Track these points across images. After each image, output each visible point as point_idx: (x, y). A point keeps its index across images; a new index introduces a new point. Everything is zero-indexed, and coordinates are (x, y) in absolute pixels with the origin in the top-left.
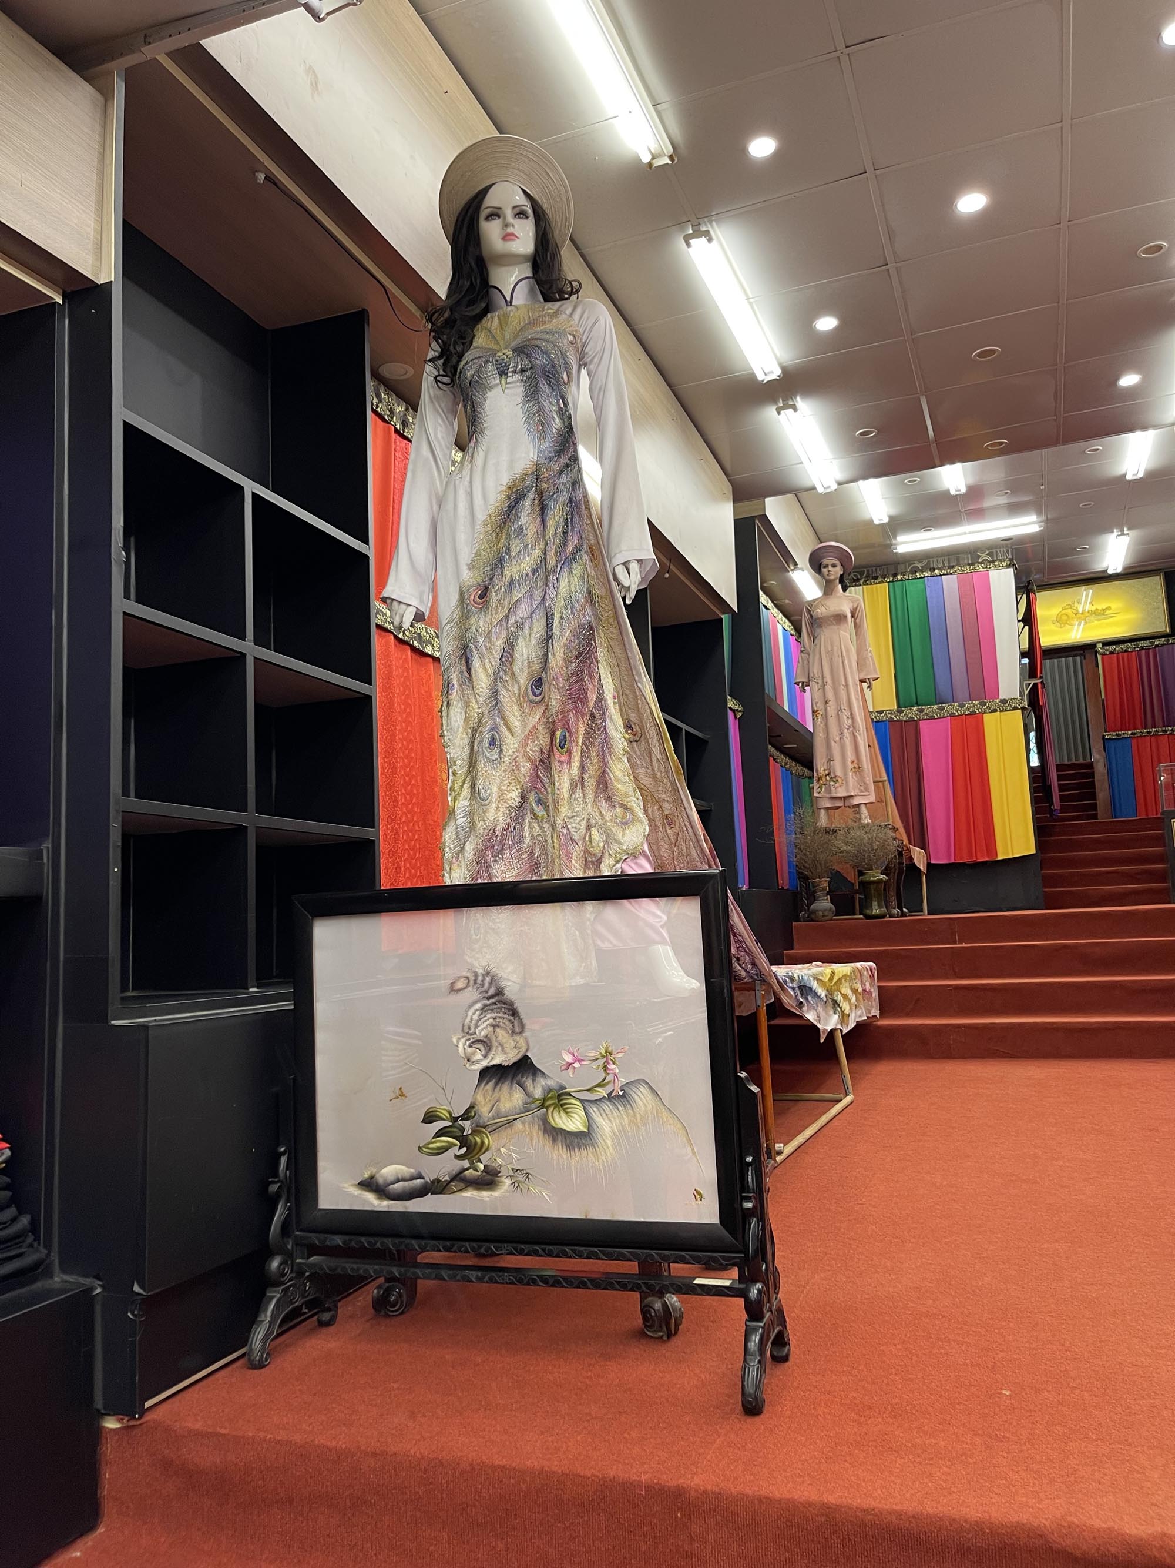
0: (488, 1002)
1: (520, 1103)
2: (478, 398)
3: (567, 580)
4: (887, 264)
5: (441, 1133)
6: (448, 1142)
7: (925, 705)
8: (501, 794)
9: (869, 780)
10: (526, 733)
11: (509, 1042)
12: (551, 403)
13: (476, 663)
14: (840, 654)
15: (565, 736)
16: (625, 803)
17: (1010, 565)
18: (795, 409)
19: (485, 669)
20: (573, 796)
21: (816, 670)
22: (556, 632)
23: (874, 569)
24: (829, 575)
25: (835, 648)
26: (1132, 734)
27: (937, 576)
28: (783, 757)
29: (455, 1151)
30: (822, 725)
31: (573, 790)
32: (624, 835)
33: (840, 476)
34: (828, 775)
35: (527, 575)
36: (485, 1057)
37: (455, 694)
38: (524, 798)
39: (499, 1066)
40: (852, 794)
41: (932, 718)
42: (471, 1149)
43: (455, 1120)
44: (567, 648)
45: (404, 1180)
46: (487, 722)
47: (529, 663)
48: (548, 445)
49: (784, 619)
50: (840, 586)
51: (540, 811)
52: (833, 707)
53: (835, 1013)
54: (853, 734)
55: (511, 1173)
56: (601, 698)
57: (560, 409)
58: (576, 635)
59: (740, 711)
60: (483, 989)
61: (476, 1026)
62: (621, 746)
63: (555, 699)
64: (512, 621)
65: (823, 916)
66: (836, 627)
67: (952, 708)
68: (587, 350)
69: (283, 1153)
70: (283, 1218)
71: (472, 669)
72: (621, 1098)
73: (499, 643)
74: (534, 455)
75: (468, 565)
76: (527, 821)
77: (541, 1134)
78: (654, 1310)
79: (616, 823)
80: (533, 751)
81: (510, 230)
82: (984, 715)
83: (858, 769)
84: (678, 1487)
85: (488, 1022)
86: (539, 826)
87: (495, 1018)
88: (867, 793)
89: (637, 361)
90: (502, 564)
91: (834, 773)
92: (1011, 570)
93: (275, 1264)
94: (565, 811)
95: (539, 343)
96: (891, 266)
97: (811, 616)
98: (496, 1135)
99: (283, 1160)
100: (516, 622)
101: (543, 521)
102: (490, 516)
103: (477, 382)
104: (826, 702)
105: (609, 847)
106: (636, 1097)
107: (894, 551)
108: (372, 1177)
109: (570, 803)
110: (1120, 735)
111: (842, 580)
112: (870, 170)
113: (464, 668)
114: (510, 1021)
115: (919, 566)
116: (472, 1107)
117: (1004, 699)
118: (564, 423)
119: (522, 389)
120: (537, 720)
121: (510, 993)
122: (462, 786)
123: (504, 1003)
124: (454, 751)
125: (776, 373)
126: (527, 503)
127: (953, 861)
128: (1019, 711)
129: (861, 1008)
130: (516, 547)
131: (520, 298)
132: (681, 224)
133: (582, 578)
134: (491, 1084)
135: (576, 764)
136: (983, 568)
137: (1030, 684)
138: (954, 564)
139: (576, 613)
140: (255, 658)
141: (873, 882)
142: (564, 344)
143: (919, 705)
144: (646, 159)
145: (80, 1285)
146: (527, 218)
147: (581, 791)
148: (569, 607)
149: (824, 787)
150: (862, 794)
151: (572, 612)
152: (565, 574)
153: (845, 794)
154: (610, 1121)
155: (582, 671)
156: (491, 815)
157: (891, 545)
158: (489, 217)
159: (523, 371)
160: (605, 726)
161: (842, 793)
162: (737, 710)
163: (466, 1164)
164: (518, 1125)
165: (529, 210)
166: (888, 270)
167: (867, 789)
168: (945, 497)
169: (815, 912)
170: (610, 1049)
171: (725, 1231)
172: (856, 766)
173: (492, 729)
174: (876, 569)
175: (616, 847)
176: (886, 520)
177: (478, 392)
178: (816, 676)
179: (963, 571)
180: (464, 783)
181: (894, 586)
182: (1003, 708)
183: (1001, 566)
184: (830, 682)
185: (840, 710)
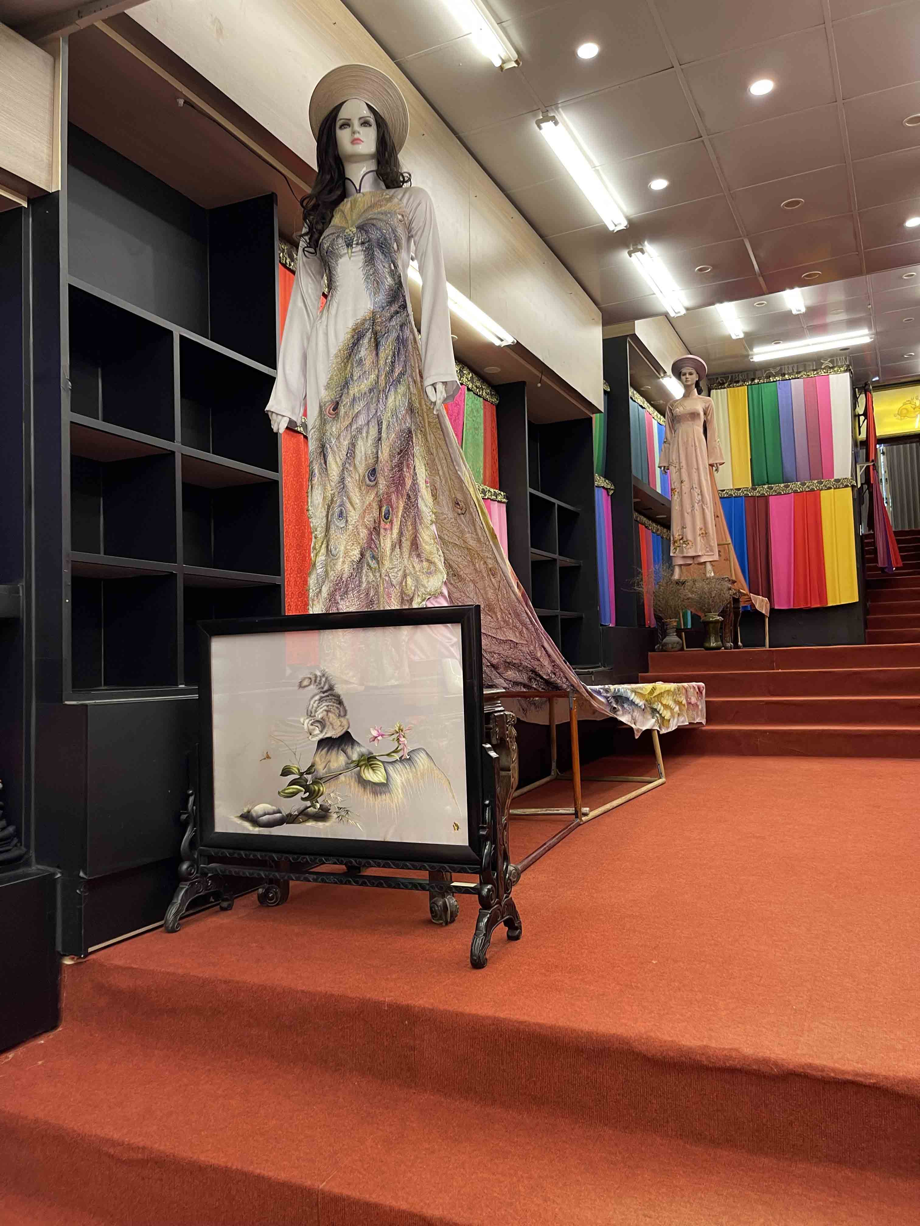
0: (323, 695)
1: (344, 763)
2: (332, 263)
3: (393, 397)
4: (701, 137)
5: (293, 783)
6: (297, 789)
7: (774, 484)
8: (346, 553)
9: (714, 543)
10: (365, 507)
11: (337, 722)
12: (384, 267)
13: (330, 458)
14: (693, 444)
15: (389, 510)
16: (430, 559)
17: (847, 370)
18: (642, 251)
19: (336, 462)
20: (393, 553)
21: (674, 457)
22: (384, 435)
23: (737, 374)
24: (686, 381)
25: (690, 439)
27: (787, 380)
28: (654, 525)
29: (302, 795)
30: (678, 500)
31: (393, 549)
32: (428, 581)
33: (688, 303)
35: (365, 393)
36: (321, 732)
37: (316, 480)
38: (362, 555)
39: (330, 738)
40: (700, 554)
41: (780, 494)
42: (313, 795)
43: (301, 774)
44: (392, 447)
45: (269, 814)
46: (337, 500)
47: (366, 457)
48: (382, 297)
49: (659, 415)
50: (696, 389)
51: (373, 564)
52: (687, 486)
53: (653, 718)
54: (702, 507)
55: (337, 810)
56: (415, 483)
57: (391, 271)
58: (398, 437)
59: (612, 489)
60: (320, 686)
61: (316, 711)
62: (430, 518)
63: (382, 483)
64: (354, 427)
65: (672, 648)
66: (690, 423)
67: (796, 486)
68: (412, 226)
69: (191, 795)
70: (190, 837)
71: (328, 462)
72: (408, 760)
73: (346, 443)
74: (371, 305)
75: (325, 386)
76: (364, 571)
77: (356, 784)
78: (437, 906)
79: (423, 573)
80: (368, 521)
81: (357, 136)
82: (821, 492)
83: (705, 534)
84: (408, 1005)
85: (323, 708)
86: (373, 575)
87: (328, 706)
88: (712, 553)
89: (510, 219)
90: (348, 386)
91: (686, 537)
92: (848, 374)
93: (185, 867)
94: (387, 564)
95: (374, 222)
96: (705, 138)
97: (672, 414)
98: (328, 784)
99: (191, 799)
100: (357, 428)
101: (377, 354)
102: (340, 351)
103: (331, 251)
104: (682, 482)
105: (418, 590)
106: (418, 760)
107: (751, 360)
108: (249, 812)
109: (391, 559)
111: (697, 385)
112: (675, 64)
113: (323, 461)
114: (337, 708)
115: (773, 372)
116: (312, 766)
117: (838, 479)
118: (395, 280)
119: (362, 257)
120: (372, 499)
121: (339, 689)
122: (321, 546)
123: (334, 696)
124: (316, 521)
125: (623, 224)
126: (365, 341)
127: (792, 607)
128: (850, 489)
129: (684, 716)
130: (357, 373)
131: (367, 187)
132: (533, 112)
133: (404, 395)
134: (326, 749)
135: (396, 531)
136: (825, 373)
137: (863, 466)
138: (801, 370)
139: (399, 422)
140: (182, 454)
141: (712, 622)
142: (394, 222)
143: (769, 484)
144: (498, 63)
145: (48, 871)
146: (370, 126)
147: (399, 550)
148: (394, 417)
149: (678, 548)
150: (709, 554)
151: (397, 421)
152: (392, 392)
153: (694, 554)
154: (400, 775)
155: (402, 463)
156: (339, 567)
157: (748, 356)
158: (342, 126)
159: (363, 243)
160: (417, 504)
161: (692, 553)
162: (610, 489)
163: (308, 803)
164: (342, 778)
165: (372, 120)
166: (703, 141)
167: (712, 550)
168: (788, 316)
169: (666, 644)
170: (402, 727)
171: (472, 851)
172: (704, 532)
173: (340, 506)
174: (738, 375)
175: (423, 590)
176: (742, 336)
177: (332, 259)
178: (675, 461)
179: (808, 375)
180: (322, 544)
181: (752, 389)
182: (836, 486)
183: (839, 370)
184: (685, 466)
185: (692, 488)
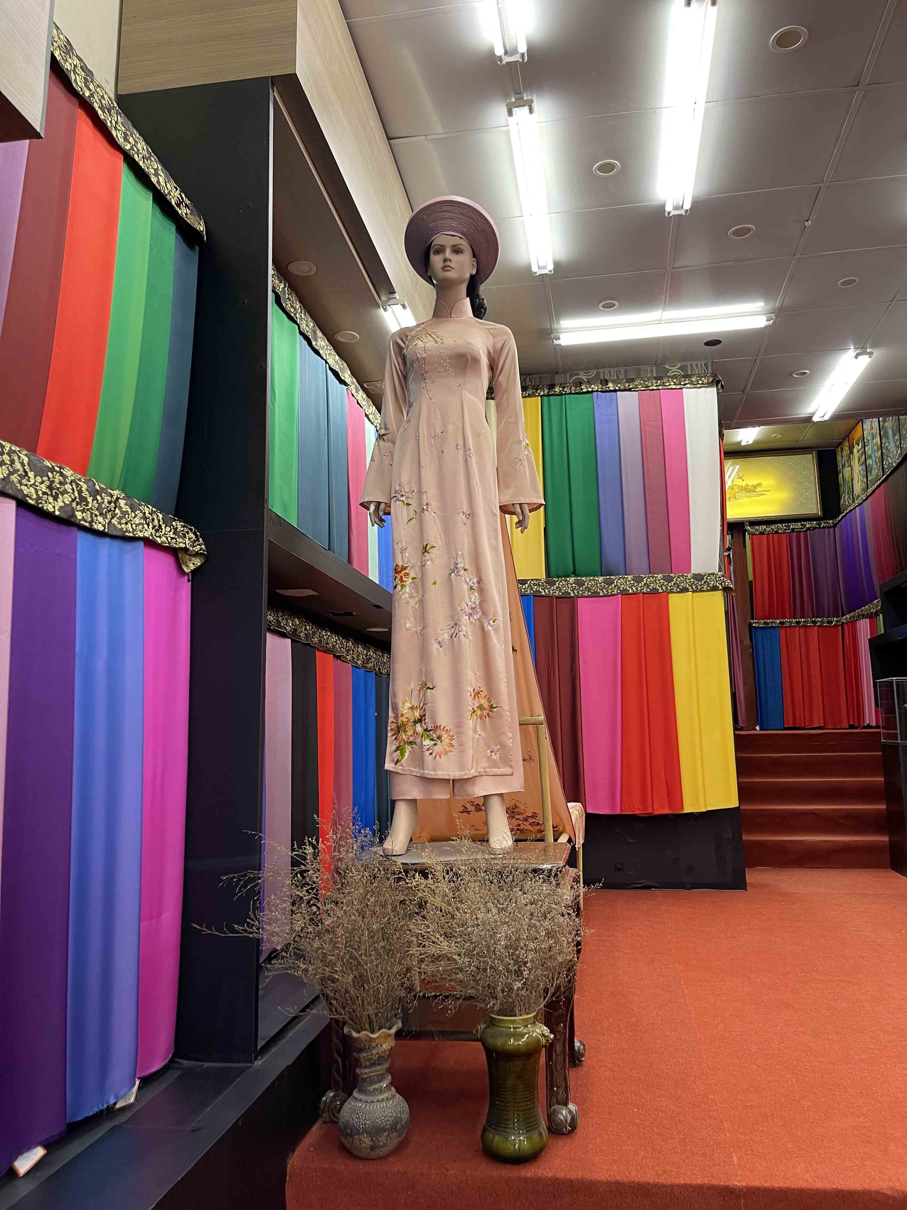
7: (586, 576)
9: (514, 739)
14: (461, 443)
17: (712, 382)
21: (405, 479)
24: (445, 268)
25: (451, 428)
26: (780, 623)
27: (611, 391)
30: (412, 602)
34: (420, 721)
40: (473, 772)
41: (595, 595)
50: (468, 299)
52: (439, 562)
54: (482, 628)
59: (197, 554)
65: (376, 1140)
66: (453, 382)
67: (625, 582)
82: (670, 595)
83: (489, 711)
88: (507, 770)
91: (433, 718)
92: (714, 390)
97: (404, 358)
104: (425, 550)
107: (556, 342)
110: (768, 623)
115: (584, 377)
117: (698, 575)
127: (618, 812)
128: (720, 593)
136: (675, 384)
143: (576, 576)
149: (408, 749)
150: (499, 771)
153: (454, 773)
161: (448, 768)
162: (186, 550)
167: (506, 760)
169: (352, 1126)
172: (483, 702)
176: (549, 269)
178: (407, 488)
179: (647, 387)
181: (549, 402)
182: (697, 587)
183: (700, 382)
184: (434, 504)
185: (455, 569)
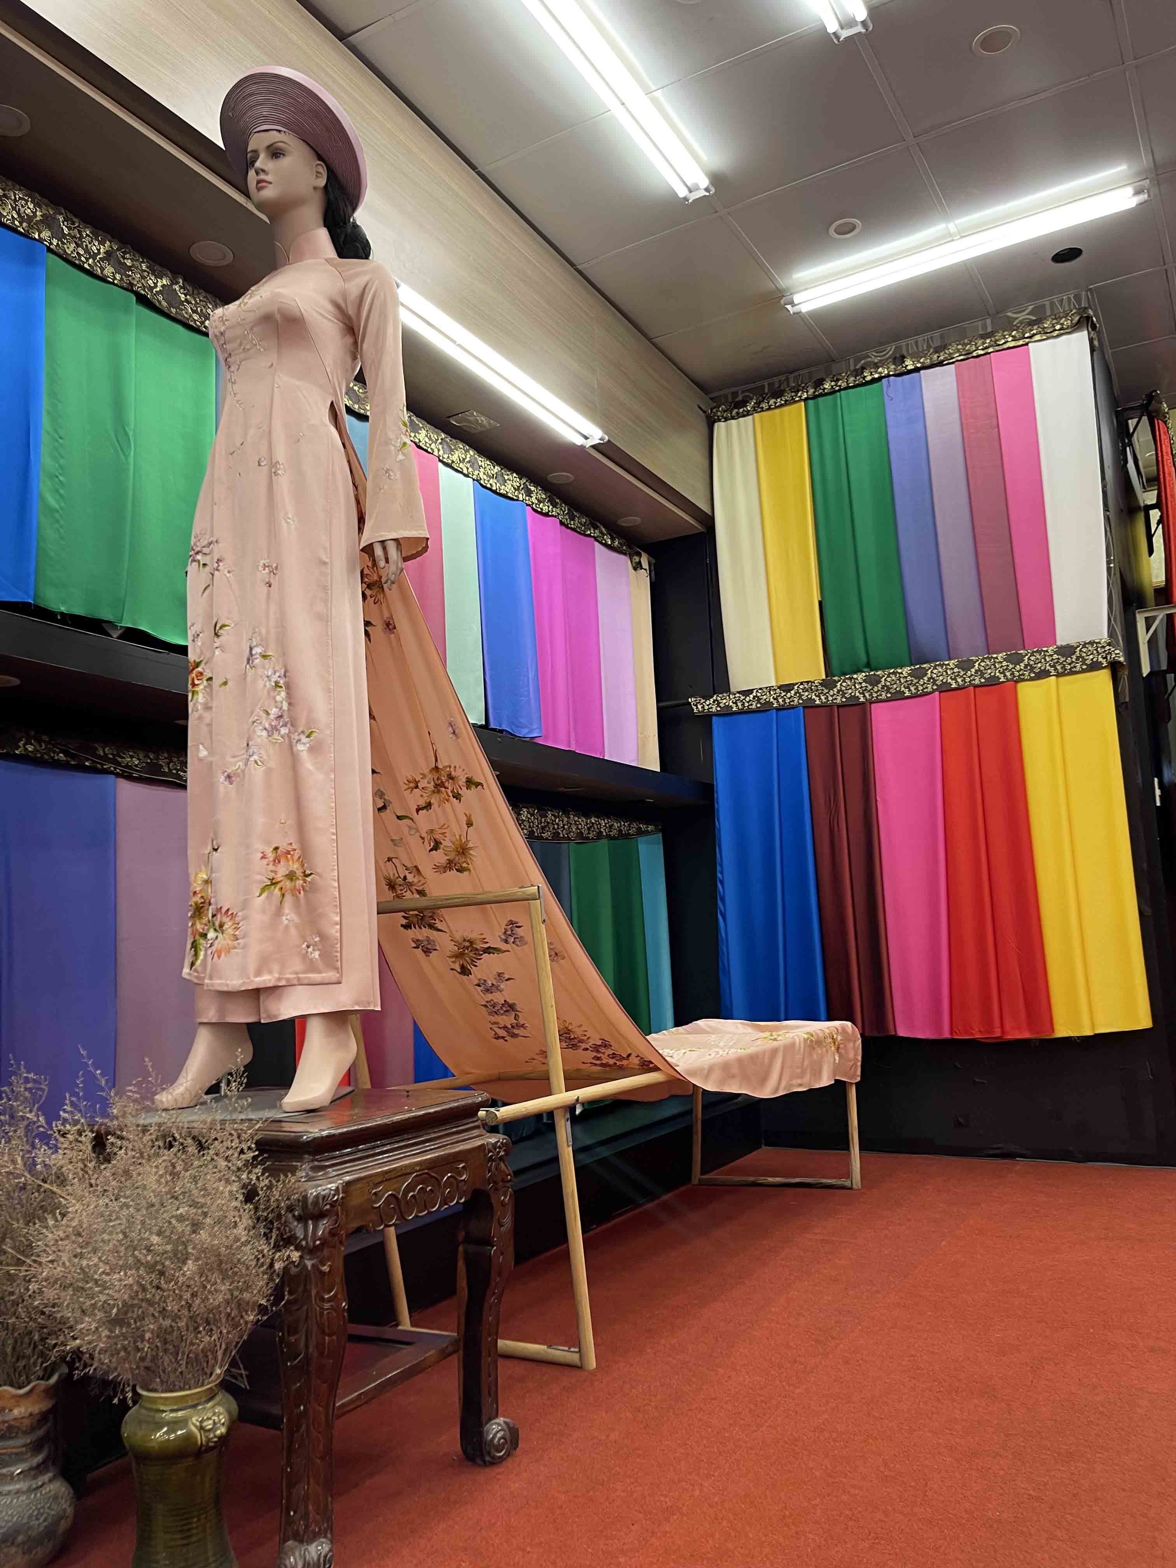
7: (883, 669)
14: (266, 455)
17: (1079, 322)
25: (252, 434)
27: (909, 371)
54: (291, 748)
66: (262, 362)
67: (945, 672)
82: (1020, 686)
92: (1082, 335)
104: (215, 632)
107: (793, 312)
117: (1068, 646)
127: (946, 1035)
128: (1103, 674)
136: (1015, 339)
138: (950, 341)
143: (870, 670)
167: (329, 960)
172: (295, 866)
176: (703, 186)
179: (970, 353)
181: (817, 408)
182: (1063, 667)
183: (1058, 327)
184: (230, 559)
185: (250, 658)
